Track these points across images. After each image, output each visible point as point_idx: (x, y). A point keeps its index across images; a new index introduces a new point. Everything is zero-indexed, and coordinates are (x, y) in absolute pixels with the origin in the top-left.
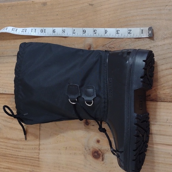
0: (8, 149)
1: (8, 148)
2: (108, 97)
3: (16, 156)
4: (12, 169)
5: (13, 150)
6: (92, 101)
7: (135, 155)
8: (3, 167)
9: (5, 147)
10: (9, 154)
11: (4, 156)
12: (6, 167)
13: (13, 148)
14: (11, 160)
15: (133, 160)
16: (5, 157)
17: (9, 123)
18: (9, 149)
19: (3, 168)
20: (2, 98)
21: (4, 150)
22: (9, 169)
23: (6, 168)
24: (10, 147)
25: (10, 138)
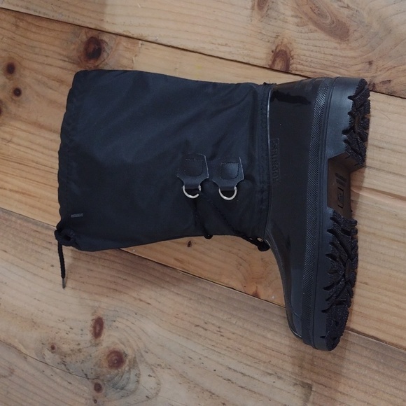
0: (32, 149)
1: (34, 147)
2: (269, 178)
3: (47, 169)
4: (30, 195)
5: (42, 153)
6: (233, 187)
7: (327, 300)
8: (9, 186)
9: (26, 144)
10: (33, 161)
11: (20, 164)
12: (16, 189)
13: (44, 147)
14: (33, 174)
15: (323, 311)
16: (20, 166)
17: (51, 91)
18: (36, 150)
19: (11, 190)
20: (50, 30)
21: (22, 149)
22: (24, 194)
23: (17, 192)
24: (39, 145)
25: (43, 125)
